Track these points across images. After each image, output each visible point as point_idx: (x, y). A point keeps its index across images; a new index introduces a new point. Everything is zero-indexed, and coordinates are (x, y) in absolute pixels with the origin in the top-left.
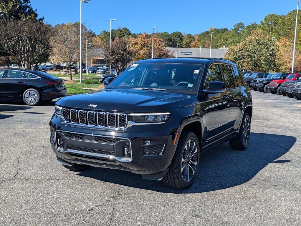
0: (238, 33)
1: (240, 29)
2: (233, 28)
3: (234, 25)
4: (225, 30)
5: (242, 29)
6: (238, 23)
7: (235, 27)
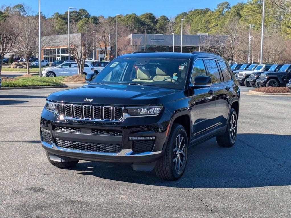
0: (223, 15)
1: (224, 10)
2: (217, 9)
3: (217, 5)
4: (208, 10)
5: (227, 9)
6: (222, 3)
7: (218, 7)
